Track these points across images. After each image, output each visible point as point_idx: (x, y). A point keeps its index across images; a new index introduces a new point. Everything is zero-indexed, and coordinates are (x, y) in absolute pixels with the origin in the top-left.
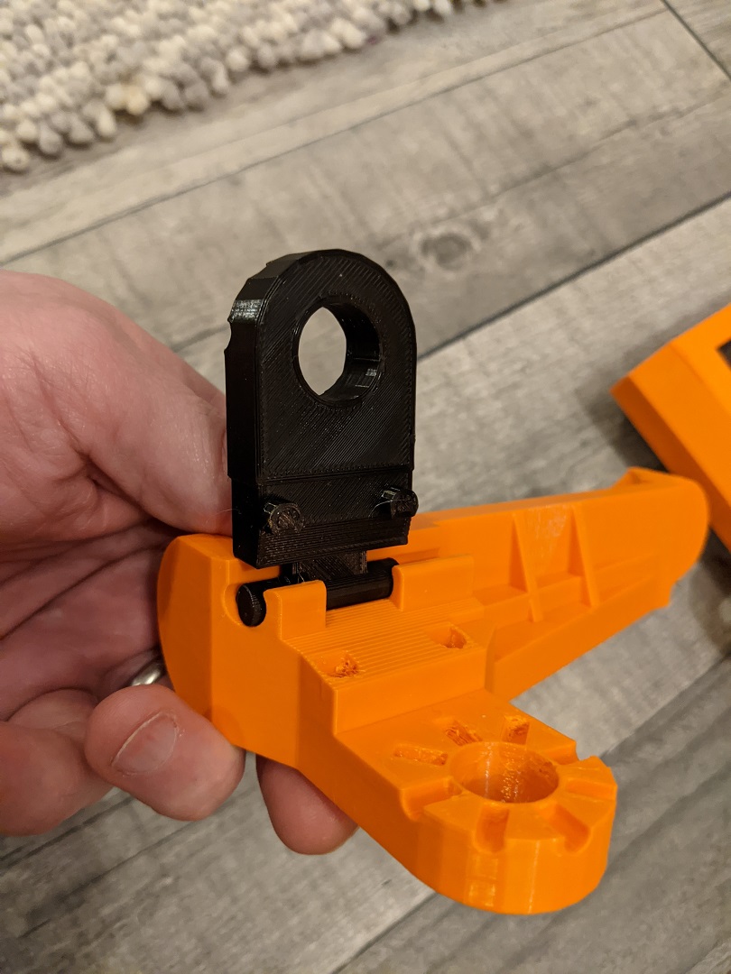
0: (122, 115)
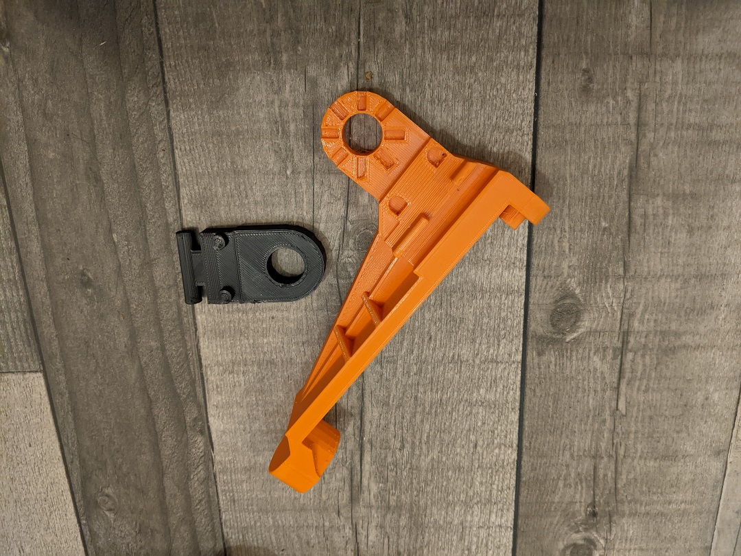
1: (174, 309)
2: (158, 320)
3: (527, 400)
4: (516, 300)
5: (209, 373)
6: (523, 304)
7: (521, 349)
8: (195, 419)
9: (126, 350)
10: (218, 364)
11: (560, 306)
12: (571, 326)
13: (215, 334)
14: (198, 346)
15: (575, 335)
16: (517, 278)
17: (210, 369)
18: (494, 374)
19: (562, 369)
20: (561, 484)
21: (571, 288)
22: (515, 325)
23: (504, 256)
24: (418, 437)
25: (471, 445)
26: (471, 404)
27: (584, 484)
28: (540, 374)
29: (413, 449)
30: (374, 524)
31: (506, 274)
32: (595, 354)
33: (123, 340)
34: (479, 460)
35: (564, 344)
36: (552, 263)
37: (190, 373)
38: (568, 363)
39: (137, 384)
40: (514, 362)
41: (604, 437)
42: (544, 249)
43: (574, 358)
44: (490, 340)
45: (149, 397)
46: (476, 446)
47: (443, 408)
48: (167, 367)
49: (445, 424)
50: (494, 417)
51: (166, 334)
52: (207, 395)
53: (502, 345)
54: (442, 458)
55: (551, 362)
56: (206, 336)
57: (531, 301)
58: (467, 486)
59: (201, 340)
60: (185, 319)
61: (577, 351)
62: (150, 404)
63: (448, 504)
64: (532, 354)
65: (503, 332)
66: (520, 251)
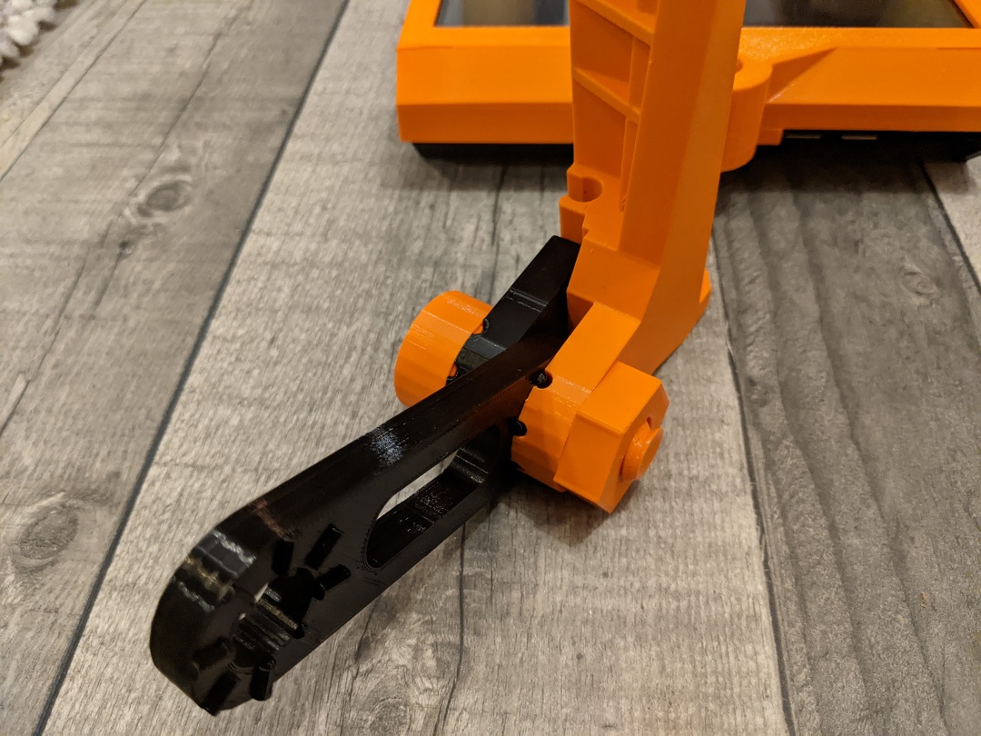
1: (813, 609)
2: (848, 585)
3: (165, 405)
4: (122, 572)
5: (738, 481)
6: (113, 564)
7: (145, 486)
8: (764, 403)
9: (911, 533)
10: (720, 495)
11: (50, 554)
12: (45, 518)
13: (725, 550)
14: (763, 531)
15: (45, 503)
16: (107, 614)
17: (735, 486)
18: (206, 448)
19: (88, 449)
20: (157, 285)
21: (18, 585)
22: (140, 528)
23: (115, 660)
24: (366, 357)
25: (279, 342)
26: (261, 402)
27: (123, 283)
28: (127, 443)
29: (378, 341)
30: (464, 245)
31: (123, 625)
32: (26, 469)
33: (919, 552)
34: (274, 322)
35: (69, 488)
36: (32, 638)
37: (777, 482)
38: (75, 457)
39: (881, 467)
40: (165, 464)
41: (67, 345)
42: (38, 667)
43: (62, 465)
44: (194, 504)
45: (857, 444)
46: (273, 341)
47: (311, 398)
48: (824, 496)
49: (315, 375)
50: (228, 380)
51: (829, 558)
52: (742, 443)
53: (175, 494)
54: (334, 327)
55: (103, 460)
56: (746, 549)
57: (96, 569)
58: (304, 289)
59: (755, 542)
60: (789, 584)
61: (52, 476)
62: (853, 432)
63: (340, 265)
64: (129, 476)
65: (167, 515)
66: (83, 666)
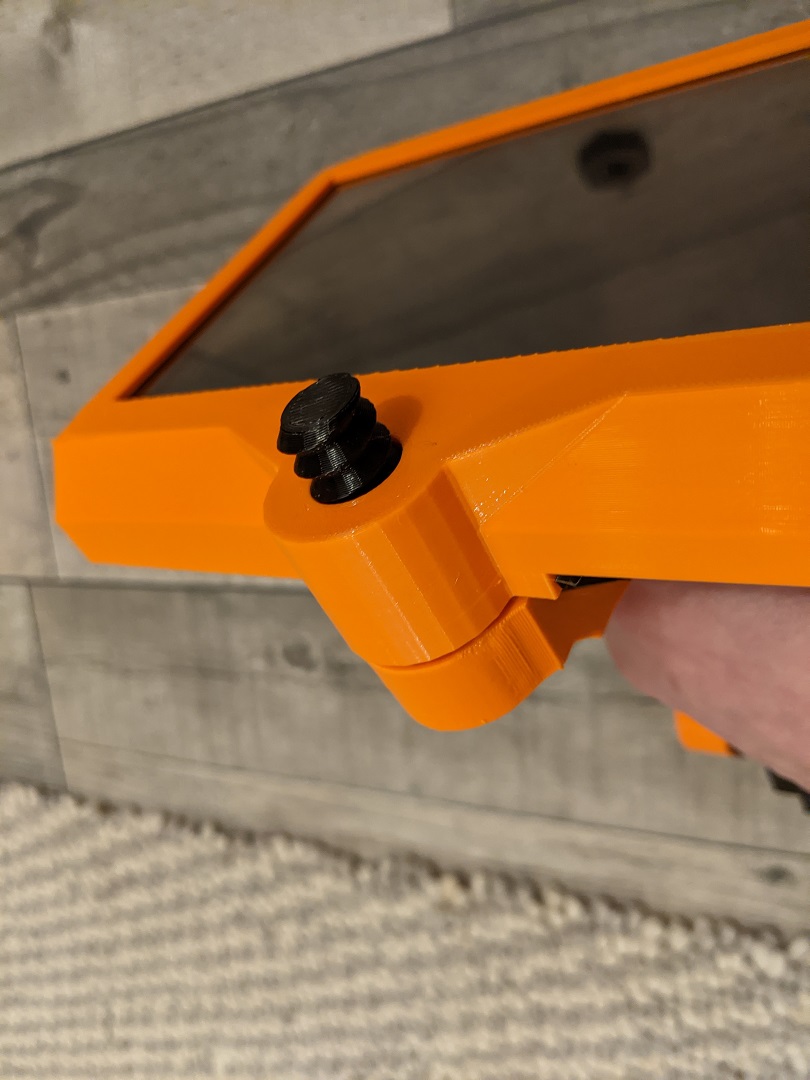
0: (464, 882)
